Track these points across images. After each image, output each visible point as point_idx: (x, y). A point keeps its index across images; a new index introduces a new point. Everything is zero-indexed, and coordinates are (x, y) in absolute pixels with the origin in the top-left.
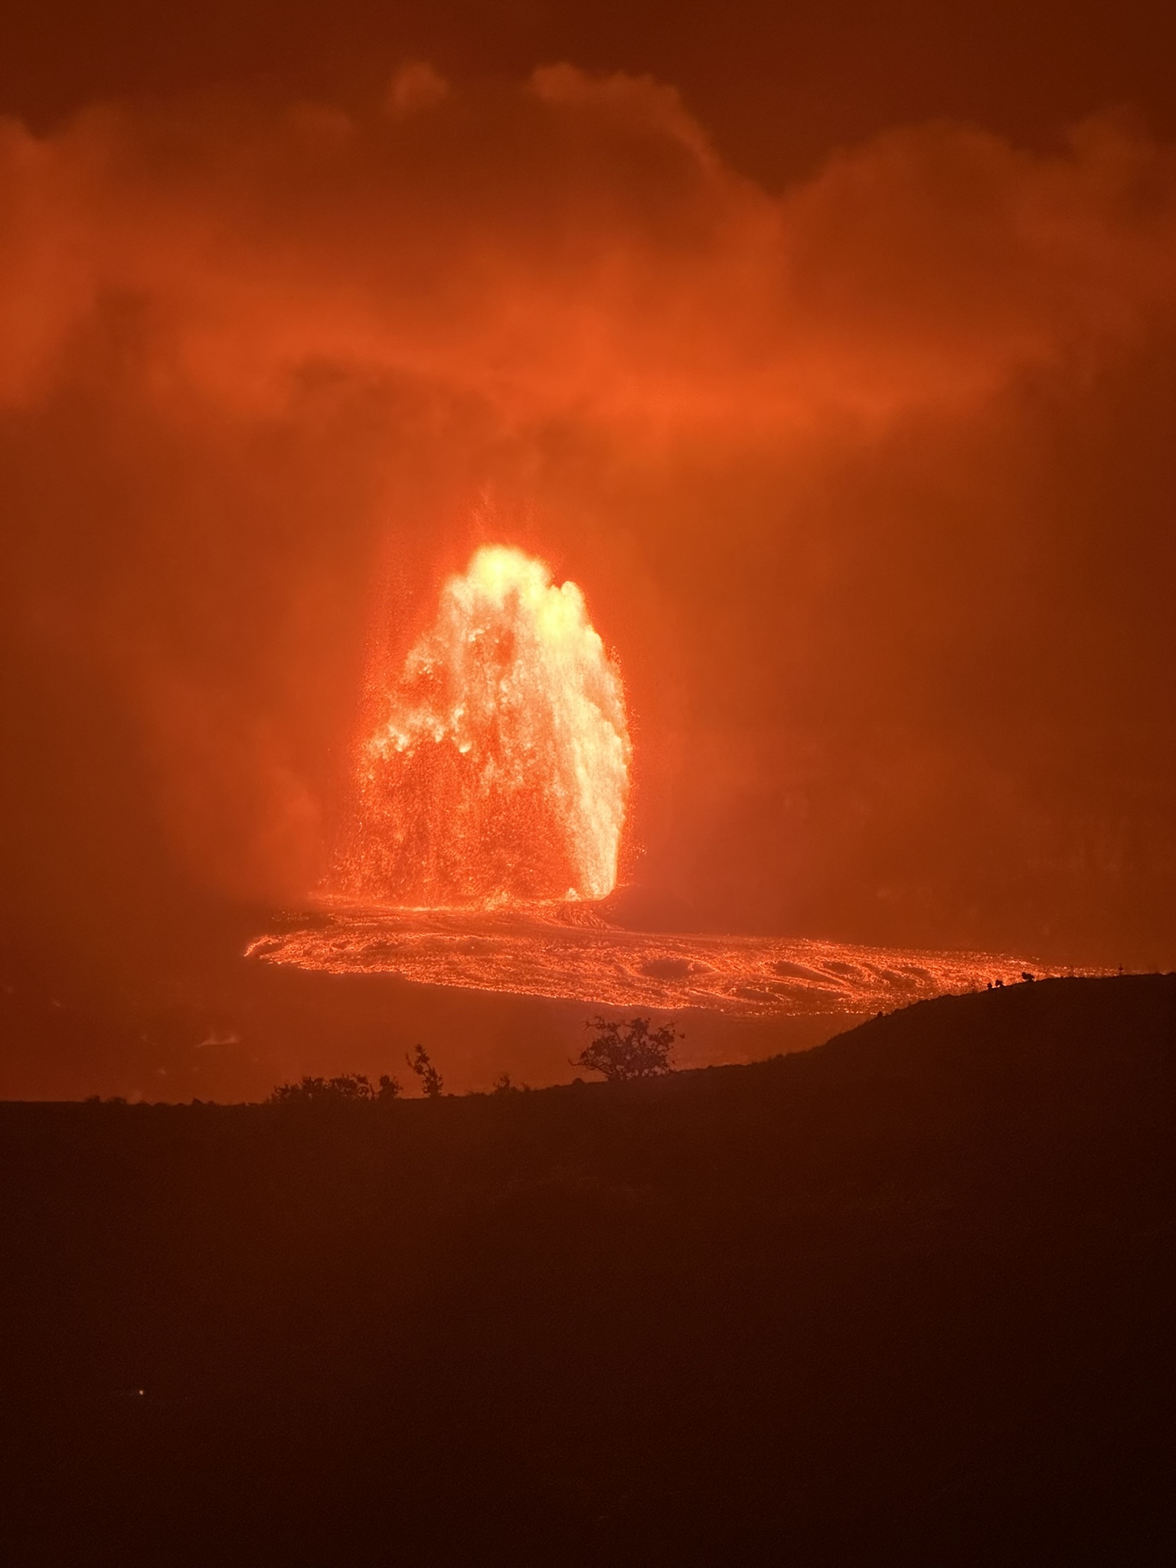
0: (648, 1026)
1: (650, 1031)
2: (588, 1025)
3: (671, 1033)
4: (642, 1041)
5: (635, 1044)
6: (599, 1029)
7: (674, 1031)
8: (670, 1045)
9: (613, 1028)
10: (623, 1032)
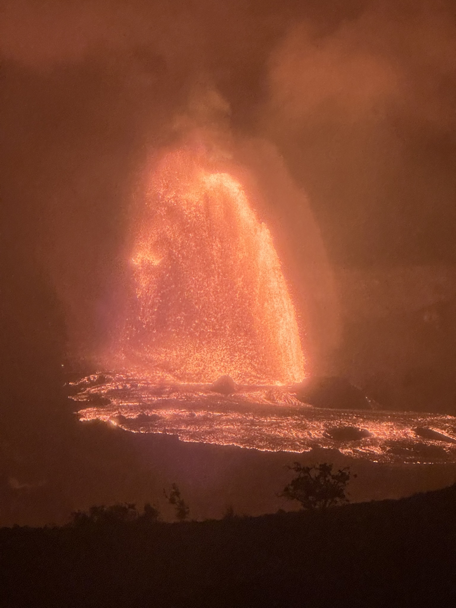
0: (331, 469)
1: (332, 473)
2: (290, 468)
3: (347, 473)
4: (327, 479)
5: (322, 482)
6: (297, 471)
7: (349, 472)
8: (347, 482)
9: (307, 470)
10: (314, 473)
